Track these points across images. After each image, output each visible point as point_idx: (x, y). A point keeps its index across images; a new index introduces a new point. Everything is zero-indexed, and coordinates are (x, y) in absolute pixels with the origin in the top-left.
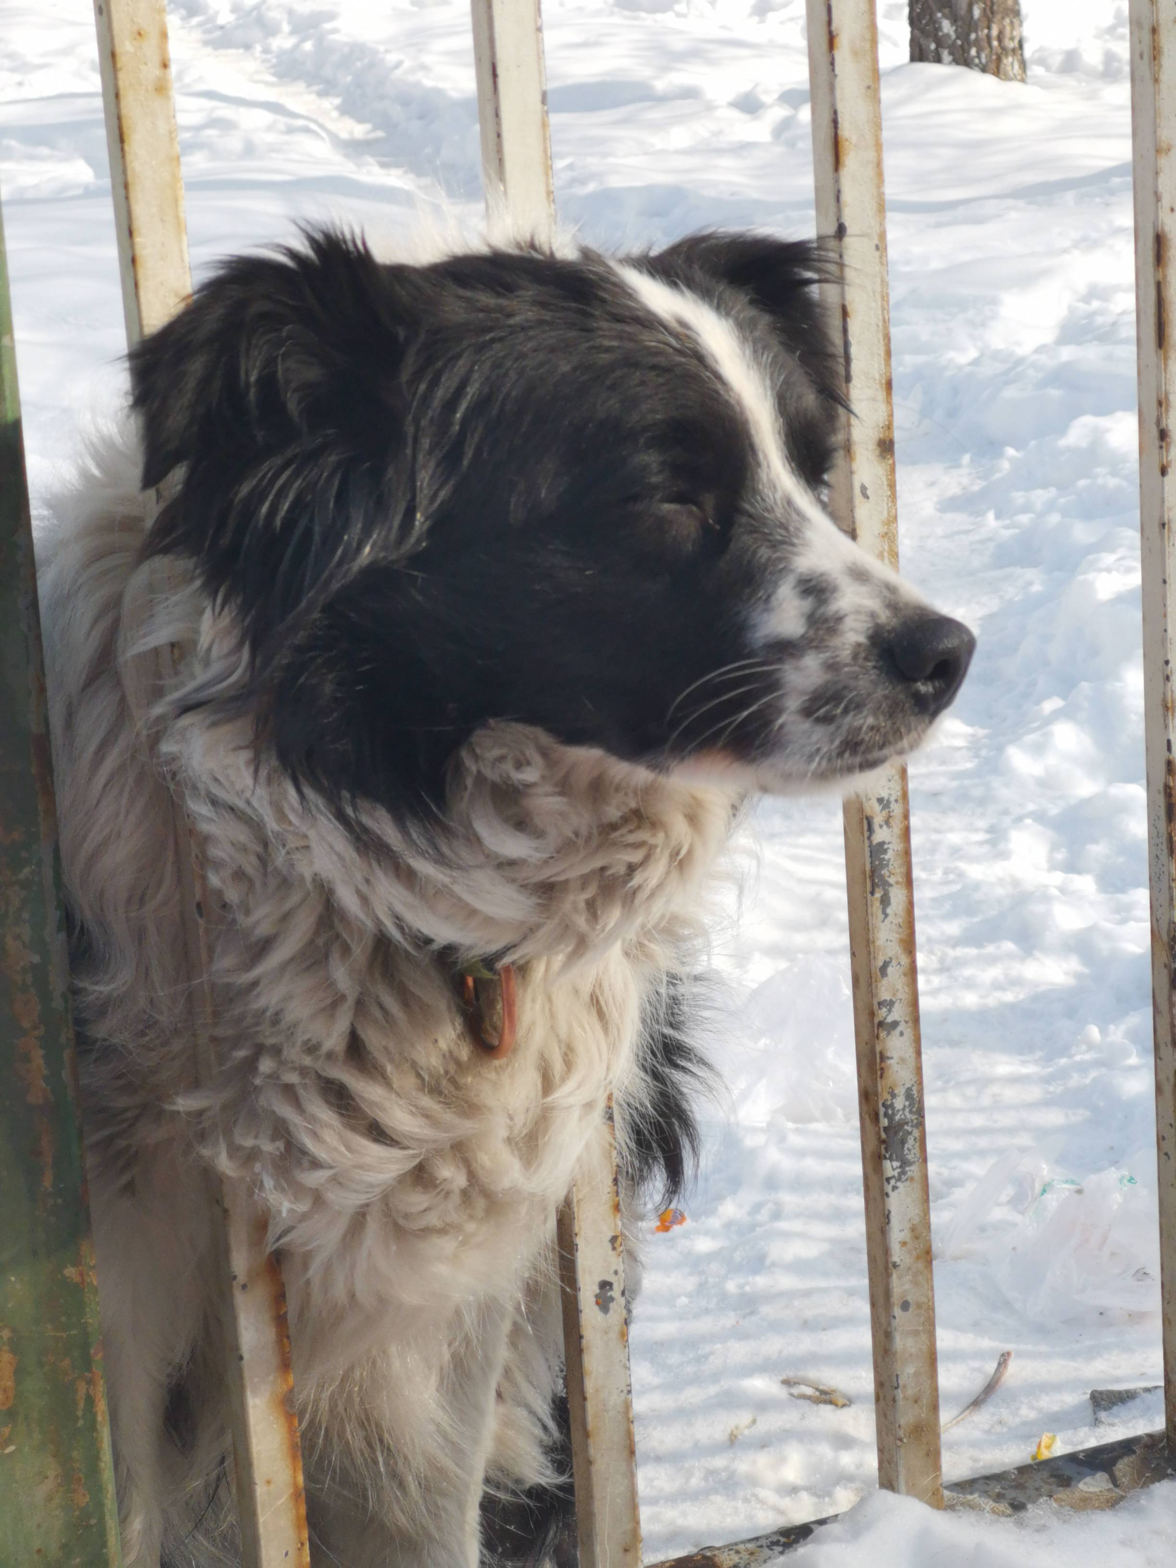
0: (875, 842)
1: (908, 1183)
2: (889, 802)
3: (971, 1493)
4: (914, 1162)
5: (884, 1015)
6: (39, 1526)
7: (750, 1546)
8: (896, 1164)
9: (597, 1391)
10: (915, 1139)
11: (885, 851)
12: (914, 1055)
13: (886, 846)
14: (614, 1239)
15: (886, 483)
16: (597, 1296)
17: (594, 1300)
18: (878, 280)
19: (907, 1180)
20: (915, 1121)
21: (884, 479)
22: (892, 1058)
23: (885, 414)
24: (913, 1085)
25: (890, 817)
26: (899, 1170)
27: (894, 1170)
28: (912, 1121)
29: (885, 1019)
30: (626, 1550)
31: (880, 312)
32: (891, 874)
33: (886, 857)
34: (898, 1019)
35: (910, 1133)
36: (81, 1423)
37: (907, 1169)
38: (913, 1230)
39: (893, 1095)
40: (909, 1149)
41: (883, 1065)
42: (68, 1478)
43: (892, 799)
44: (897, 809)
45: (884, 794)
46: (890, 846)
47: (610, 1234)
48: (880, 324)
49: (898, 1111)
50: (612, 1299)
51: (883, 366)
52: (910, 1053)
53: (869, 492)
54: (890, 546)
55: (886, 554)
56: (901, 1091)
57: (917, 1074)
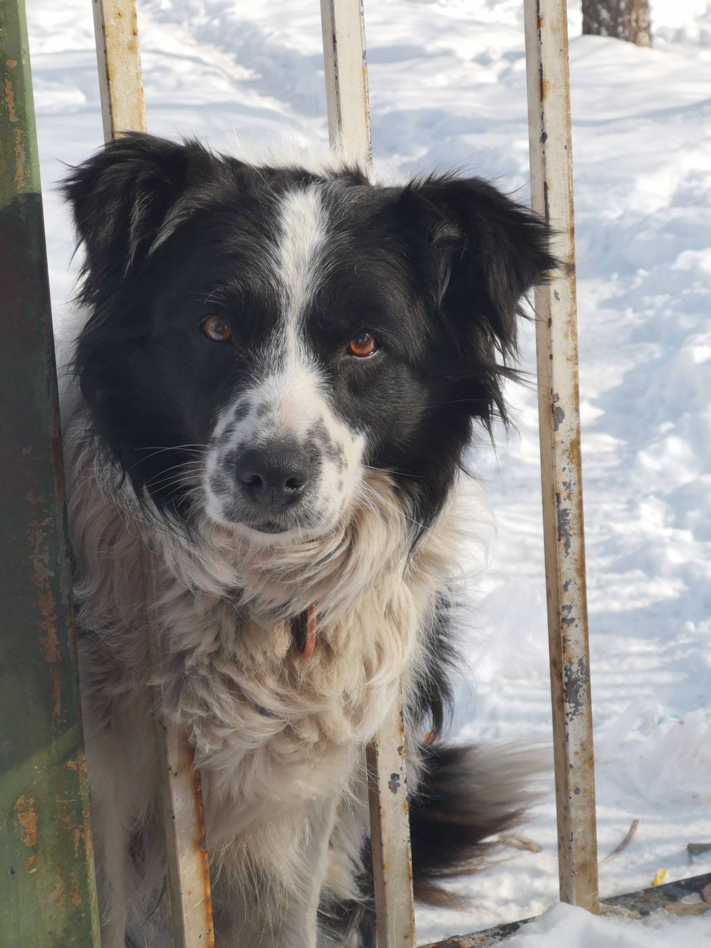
0: (561, 509)
1: (579, 717)
2: (570, 484)
3: (616, 905)
4: (583, 704)
5: (566, 614)
6: (50, 917)
7: (481, 935)
8: (572, 705)
9: (389, 840)
10: (584, 690)
11: (567, 515)
12: (584, 639)
13: (568, 512)
14: (400, 749)
15: (570, 290)
16: (390, 783)
17: (388, 785)
18: (566, 167)
19: (579, 715)
20: (584, 679)
21: (569, 288)
22: (570, 641)
23: (570, 248)
24: (583, 657)
25: (570, 494)
26: (574, 709)
27: (571, 708)
28: (582, 678)
29: (567, 616)
30: (406, 937)
31: (567, 187)
32: (571, 528)
33: (568, 518)
34: (575, 617)
35: (581, 686)
36: (76, 855)
37: (579, 708)
38: (582, 745)
39: (571, 663)
40: (580, 696)
41: (565, 644)
42: (68, 888)
43: (572, 483)
44: (575, 489)
45: (567, 480)
46: (570, 511)
47: (398, 746)
48: (567, 194)
49: (574, 673)
50: (399, 785)
51: (569, 219)
52: (581, 638)
53: (559, 296)
54: (572, 329)
55: (569, 334)
56: (575, 661)
57: (586, 650)
